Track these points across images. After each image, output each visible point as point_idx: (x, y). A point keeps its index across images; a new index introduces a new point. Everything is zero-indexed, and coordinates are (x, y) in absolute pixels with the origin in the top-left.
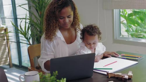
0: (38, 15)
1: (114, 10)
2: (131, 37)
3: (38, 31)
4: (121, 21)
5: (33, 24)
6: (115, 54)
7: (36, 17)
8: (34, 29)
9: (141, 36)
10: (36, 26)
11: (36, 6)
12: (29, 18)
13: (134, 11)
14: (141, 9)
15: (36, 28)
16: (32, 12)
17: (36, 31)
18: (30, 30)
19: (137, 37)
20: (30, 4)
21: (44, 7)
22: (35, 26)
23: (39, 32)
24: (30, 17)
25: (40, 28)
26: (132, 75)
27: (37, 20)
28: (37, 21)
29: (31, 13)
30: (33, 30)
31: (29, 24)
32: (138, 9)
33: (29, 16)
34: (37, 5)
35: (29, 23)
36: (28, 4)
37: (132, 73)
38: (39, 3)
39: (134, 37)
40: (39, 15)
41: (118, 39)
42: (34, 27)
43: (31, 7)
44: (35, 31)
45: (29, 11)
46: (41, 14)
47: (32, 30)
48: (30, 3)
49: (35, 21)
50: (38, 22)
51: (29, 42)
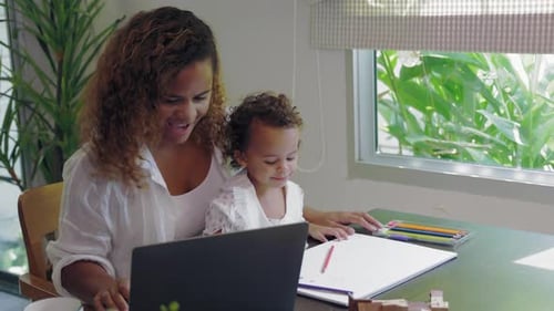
0: (48, 62)
1: (355, 51)
2: (412, 154)
3: (50, 127)
4: (379, 92)
5: (29, 98)
6: (367, 220)
7: (41, 74)
8: (33, 120)
9: (448, 152)
10: (42, 110)
11: (39, 28)
12: (10, 74)
13: (429, 57)
14: (450, 49)
15: (41, 117)
16: (22, 52)
17: (40, 129)
18: (14, 125)
19: (435, 156)
20: (14, 21)
21: (74, 35)
22: (37, 107)
23: (53, 130)
24: (13, 71)
25: (57, 115)
26: (446, 305)
27: (44, 83)
28: (47, 89)
29: (19, 56)
30: (27, 123)
31: (12, 98)
32: (441, 49)
33: (9, 66)
34: (46, 23)
35: (10, 93)
36: (8, 20)
37: (444, 300)
38: (52, 15)
39: (425, 153)
40: (53, 65)
41: (367, 160)
42: (34, 110)
43: (20, 34)
44: (36, 129)
45: (10, 47)
46: (61, 63)
47: (22, 126)
48: (14, 16)
49: (38, 87)
50: (50, 94)
51: (11, 170)
